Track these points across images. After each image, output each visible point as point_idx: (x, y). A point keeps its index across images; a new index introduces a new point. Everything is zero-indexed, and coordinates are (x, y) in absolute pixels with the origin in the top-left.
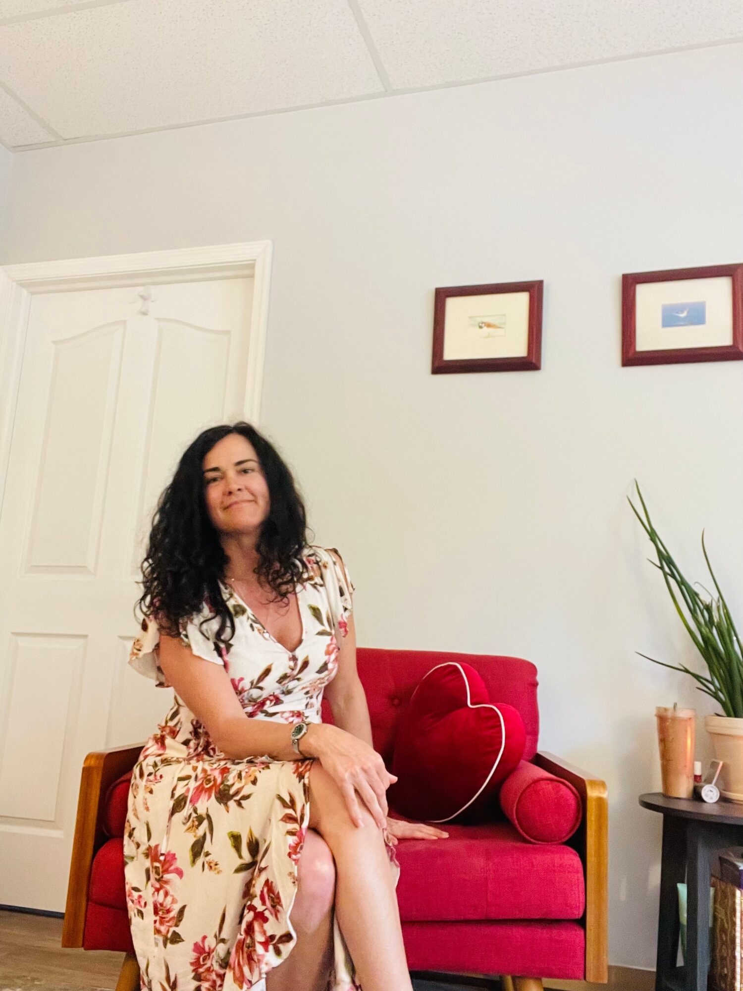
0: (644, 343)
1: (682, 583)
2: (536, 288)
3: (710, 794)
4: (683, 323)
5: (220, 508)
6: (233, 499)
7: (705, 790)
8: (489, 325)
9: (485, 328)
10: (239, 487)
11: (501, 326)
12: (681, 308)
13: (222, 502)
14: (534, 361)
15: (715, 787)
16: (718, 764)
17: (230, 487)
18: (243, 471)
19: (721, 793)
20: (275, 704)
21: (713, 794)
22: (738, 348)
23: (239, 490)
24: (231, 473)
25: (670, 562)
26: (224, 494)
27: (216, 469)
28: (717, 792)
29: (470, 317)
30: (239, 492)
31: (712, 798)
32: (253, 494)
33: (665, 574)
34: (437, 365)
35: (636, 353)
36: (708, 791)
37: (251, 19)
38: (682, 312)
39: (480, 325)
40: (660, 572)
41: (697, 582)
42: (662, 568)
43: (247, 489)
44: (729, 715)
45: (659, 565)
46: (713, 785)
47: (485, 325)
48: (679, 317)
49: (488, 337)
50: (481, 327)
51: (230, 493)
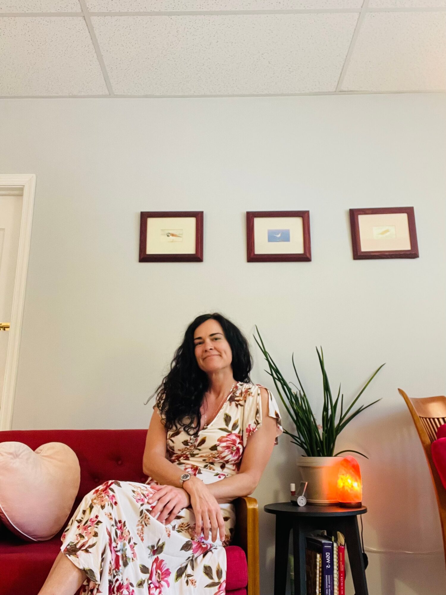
0: (259, 250)
1: (284, 384)
2: (199, 215)
3: (302, 501)
4: (278, 240)
5: (201, 358)
6: (208, 354)
7: (299, 499)
8: (173, 235)
9: (171, 237)
10: (211, 348)
11: (181, 236)
12: (277, 232)
13: (202, 356)
14: (199, 256)
15: (304, 497)
16: (305, 484)
17: (206, 348)
18: (215, 339)
19: (307, 500)
20: (185, 459)
21: (303, 501)
22: (306, 255)
23: (211, 349)
24: (208, 340)
25: (277, 371)
26: (203, 352)
27: (200, 338)
28: (305, 500)
29: (162, 230)
30: (211, 351)
31: (302, 504)
32: (219, 351)
33: (274, 378)
34: (142, 257)
35: (255, 255)
36: (300, 500)
37: (29, 41)
38: (278, 234)
39: (168, 234)
40: (271, 377)
41: (291, 382)
42: (272, 375)
43: (215, 348)
44: (309, 455)
45: (270, 373)
46: (303, 496)
47: (171, 235)
48: (277, 237)
49: (172, 242)
50: (168, 236)
51: (206, 351)
